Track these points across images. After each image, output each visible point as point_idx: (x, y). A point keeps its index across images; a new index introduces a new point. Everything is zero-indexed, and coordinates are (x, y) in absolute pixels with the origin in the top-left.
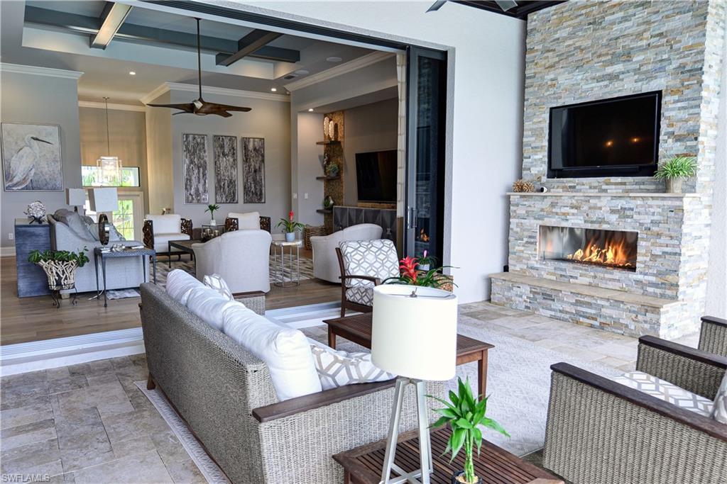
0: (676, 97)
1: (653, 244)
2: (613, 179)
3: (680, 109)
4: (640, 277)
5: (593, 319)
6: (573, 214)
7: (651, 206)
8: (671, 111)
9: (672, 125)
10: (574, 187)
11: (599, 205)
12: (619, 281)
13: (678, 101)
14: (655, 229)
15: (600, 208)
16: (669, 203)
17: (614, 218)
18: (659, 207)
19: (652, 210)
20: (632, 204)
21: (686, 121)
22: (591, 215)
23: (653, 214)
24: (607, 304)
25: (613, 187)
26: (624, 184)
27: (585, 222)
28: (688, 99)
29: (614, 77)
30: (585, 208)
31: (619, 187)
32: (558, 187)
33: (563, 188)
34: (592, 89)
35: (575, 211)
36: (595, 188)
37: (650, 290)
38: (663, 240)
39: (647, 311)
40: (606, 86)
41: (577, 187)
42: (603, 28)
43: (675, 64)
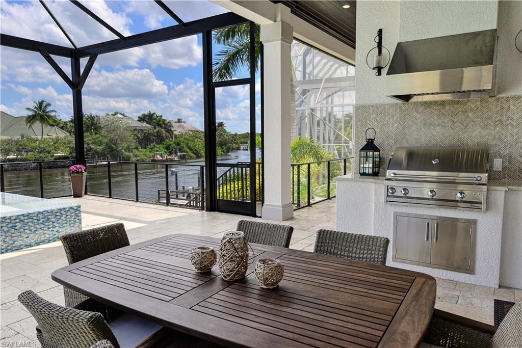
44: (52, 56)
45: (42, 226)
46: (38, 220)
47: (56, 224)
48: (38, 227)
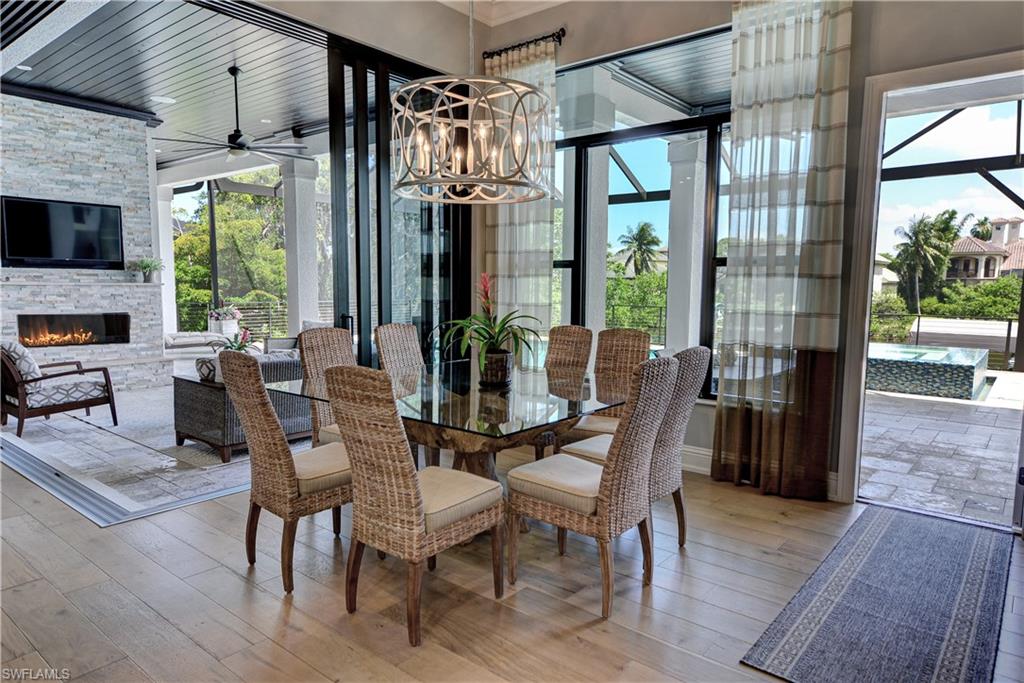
0: (132, 214)
1: (141, 320)
2: (84, 271)
3: (136, 223)
4: (134, 345)
5: (120, 384)
6: (62, 302)
7: (136, 293)
8: (129, 222)
9: (132, 234)
10: (41, 277)
11: (90, 292)
12: (116, 352)
13: (134, 217)
14: (141, 308)
15: (92, 296)
16: (149, 290)
17: (105, 303)
18: (143, 293)
19: (137, 295)
20: (121, 291)
21: (143, 232)
22: (82, 302)
23: (140, 298)
24: (131, 369)
25: (85, 277)
26: (97, 275)
27: (76, 307)
28: (141, 218)
29: (73, 184)
30: (75, 295)
31: (92, 277)
32: (19, 277)
33: (25, 277)
34: (52, 189)
35: (63, 299)
36: (66, 278)
37: (143, 353)
38: (149, 316)
39: (164, 366)
40: (67, 190)
41: (45, 277)
42: (57, 138)
43: (129, 190)
44: (992, 173)
45: (921, 377)
46: (917, 370)
47: (937, 380)
48: (916, 377)
